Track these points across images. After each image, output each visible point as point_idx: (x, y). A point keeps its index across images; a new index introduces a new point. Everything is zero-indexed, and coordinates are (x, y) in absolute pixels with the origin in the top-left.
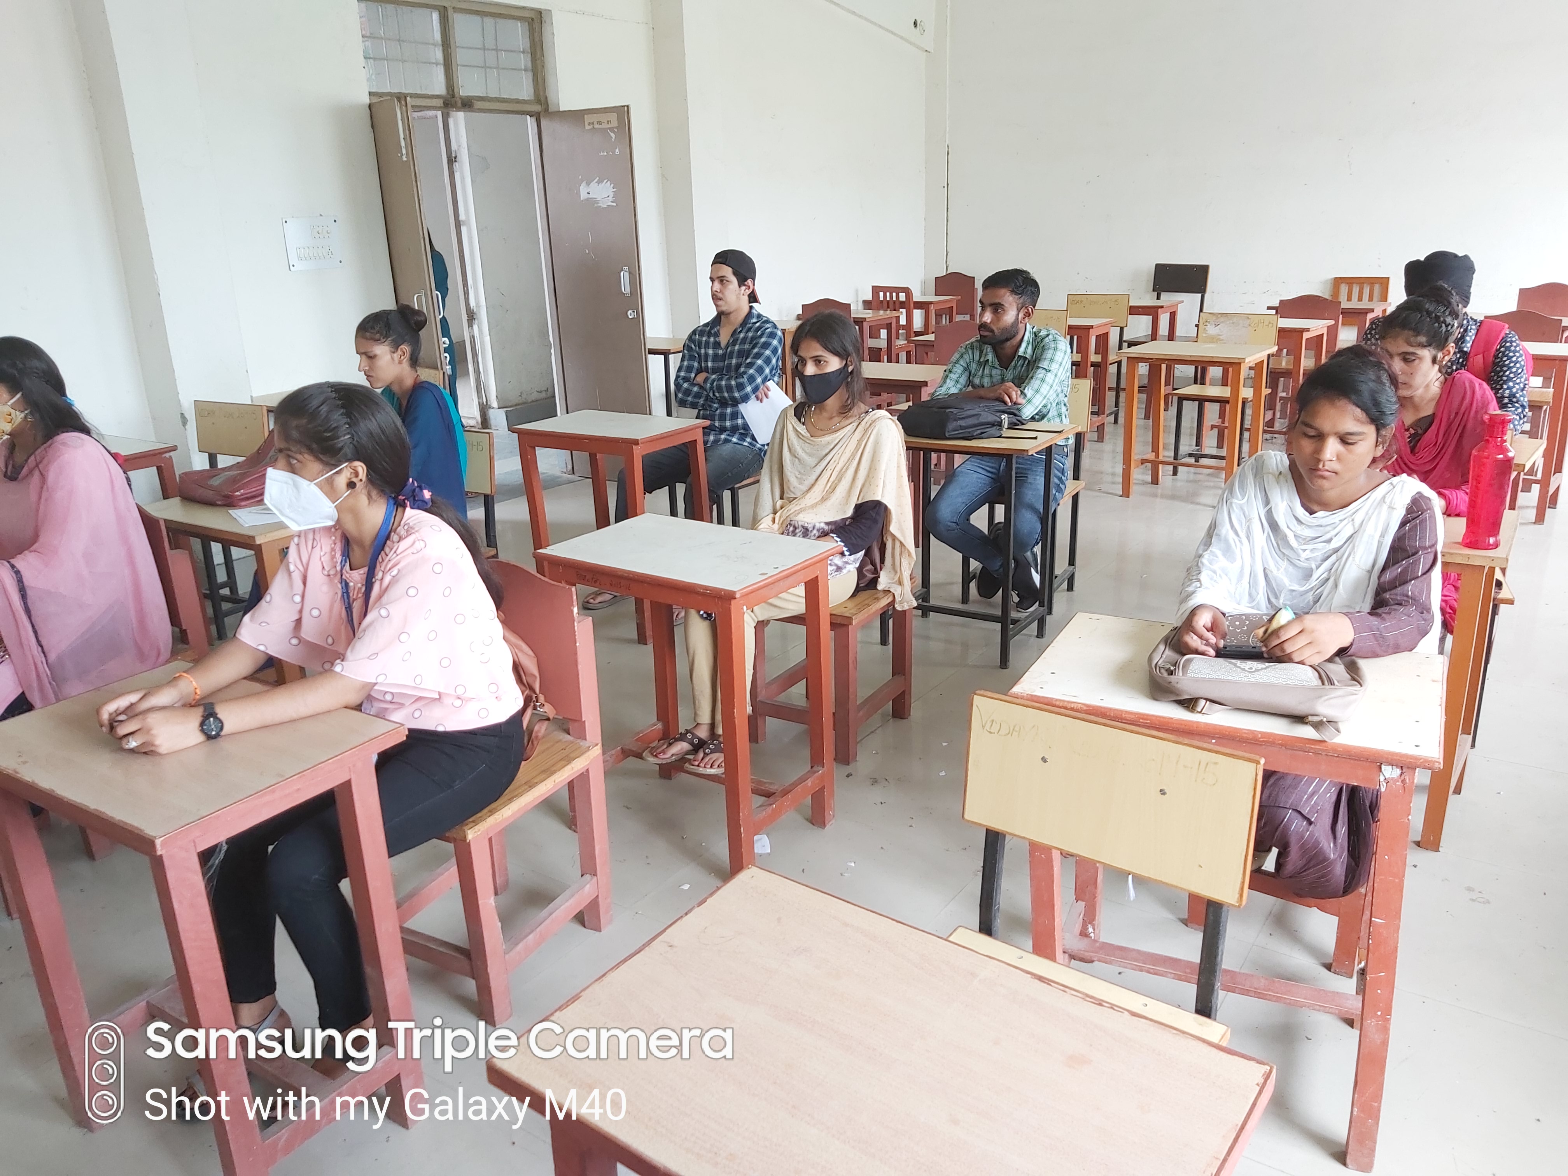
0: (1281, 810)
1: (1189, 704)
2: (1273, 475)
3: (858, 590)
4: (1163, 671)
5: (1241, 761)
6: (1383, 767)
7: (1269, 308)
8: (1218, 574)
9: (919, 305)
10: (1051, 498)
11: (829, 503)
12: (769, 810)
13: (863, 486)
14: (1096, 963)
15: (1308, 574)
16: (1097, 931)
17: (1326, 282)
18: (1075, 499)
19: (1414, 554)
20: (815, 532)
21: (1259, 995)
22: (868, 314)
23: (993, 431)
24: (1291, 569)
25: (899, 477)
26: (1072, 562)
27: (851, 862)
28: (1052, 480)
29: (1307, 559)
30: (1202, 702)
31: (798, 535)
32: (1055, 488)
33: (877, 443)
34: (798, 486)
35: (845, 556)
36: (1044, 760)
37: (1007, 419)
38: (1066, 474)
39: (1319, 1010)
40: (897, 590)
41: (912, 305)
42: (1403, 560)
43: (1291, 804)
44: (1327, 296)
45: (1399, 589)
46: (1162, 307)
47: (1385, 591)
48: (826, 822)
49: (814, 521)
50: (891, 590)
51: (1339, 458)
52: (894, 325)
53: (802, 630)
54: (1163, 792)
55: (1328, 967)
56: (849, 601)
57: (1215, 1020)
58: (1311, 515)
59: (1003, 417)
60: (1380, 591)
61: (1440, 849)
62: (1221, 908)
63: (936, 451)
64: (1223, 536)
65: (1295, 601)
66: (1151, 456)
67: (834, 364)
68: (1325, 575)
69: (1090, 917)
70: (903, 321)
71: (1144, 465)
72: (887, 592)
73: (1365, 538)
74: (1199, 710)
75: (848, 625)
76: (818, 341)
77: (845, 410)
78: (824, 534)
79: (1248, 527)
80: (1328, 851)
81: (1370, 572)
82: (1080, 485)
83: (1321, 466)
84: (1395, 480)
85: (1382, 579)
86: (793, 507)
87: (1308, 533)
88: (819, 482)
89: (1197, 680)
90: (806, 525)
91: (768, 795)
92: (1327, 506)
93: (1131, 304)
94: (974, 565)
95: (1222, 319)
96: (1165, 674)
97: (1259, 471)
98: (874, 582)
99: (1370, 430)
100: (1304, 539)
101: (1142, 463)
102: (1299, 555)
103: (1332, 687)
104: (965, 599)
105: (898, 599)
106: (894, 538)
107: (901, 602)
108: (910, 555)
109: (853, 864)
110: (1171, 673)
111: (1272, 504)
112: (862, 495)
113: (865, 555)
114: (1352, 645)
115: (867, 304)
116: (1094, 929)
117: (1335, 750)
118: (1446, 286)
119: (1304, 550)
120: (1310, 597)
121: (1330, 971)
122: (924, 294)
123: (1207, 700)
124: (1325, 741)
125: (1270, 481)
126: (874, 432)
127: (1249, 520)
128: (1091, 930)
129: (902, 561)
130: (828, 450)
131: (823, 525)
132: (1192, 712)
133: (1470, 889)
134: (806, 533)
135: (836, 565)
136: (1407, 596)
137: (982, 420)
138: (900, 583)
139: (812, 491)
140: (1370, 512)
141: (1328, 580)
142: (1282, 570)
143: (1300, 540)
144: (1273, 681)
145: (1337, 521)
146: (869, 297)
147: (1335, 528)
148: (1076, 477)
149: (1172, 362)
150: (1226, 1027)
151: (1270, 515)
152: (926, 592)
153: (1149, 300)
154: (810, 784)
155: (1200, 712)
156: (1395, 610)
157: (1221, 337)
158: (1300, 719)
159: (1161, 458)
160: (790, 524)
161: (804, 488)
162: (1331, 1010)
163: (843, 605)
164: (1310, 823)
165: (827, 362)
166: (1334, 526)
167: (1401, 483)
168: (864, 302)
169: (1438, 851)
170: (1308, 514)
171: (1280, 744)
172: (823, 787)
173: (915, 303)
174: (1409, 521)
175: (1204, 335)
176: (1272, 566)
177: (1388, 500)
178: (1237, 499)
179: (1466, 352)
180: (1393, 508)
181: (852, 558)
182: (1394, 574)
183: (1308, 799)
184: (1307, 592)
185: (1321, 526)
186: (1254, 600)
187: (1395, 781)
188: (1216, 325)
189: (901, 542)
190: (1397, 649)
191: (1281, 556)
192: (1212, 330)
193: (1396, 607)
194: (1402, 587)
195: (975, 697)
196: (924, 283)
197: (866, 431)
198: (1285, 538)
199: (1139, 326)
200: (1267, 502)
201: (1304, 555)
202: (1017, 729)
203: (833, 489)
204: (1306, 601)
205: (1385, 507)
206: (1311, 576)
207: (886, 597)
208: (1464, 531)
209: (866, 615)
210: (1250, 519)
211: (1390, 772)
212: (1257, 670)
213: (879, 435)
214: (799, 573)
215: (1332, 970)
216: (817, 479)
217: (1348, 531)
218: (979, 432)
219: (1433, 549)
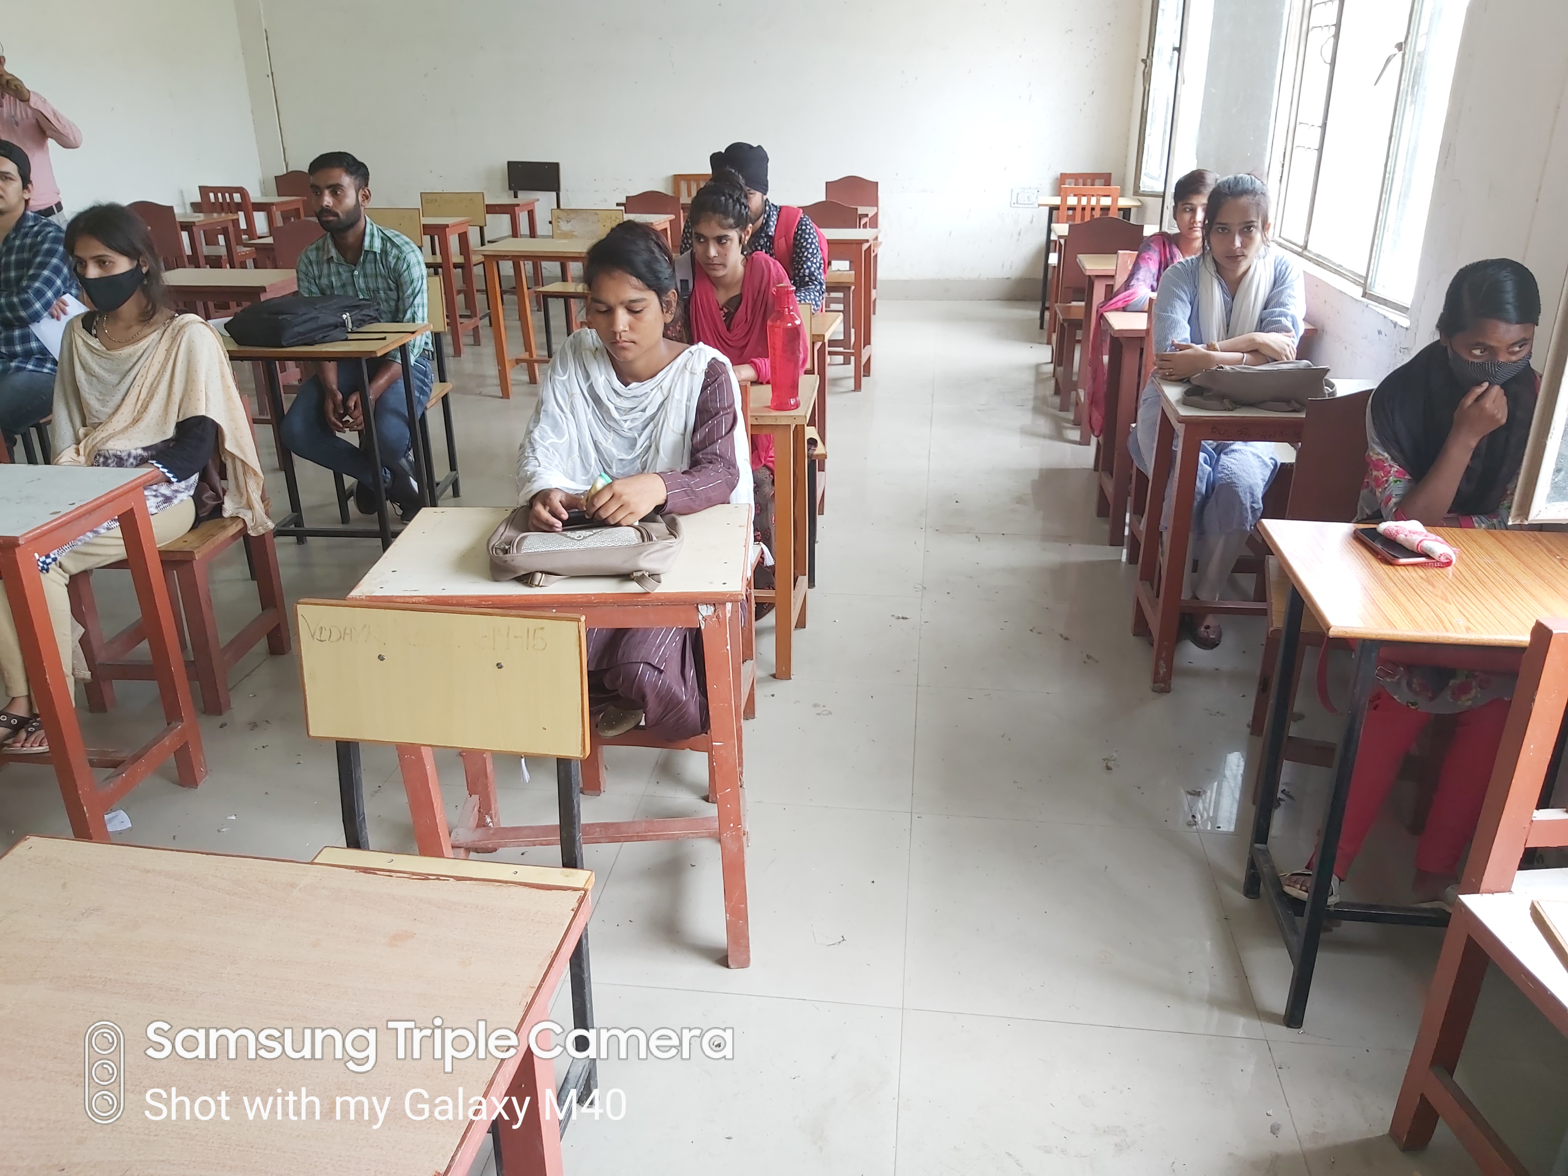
0: (634, 665)
1: (527, 579)
2: (591, 351)
3: (198, 521)
4: (499, 551)
5: (564, 622)
6: (699, 607)
7: (618, 205)
8: (551, 451)
9: (259, 207)
10: (415, 402)
11: (142, 425)
12: (119, 780)
13: (182, 401)
14: (500, 850)
15: (633, 443)
16: (495, 820)
17: (667, 178)
18: (445, 400)
19: (716, 414)
20: (131, 460)
21: (642, 838)
22: (199, 218)
23: (336, 333)
24: (617, 439)
25: (226, 388)
26: (453, 467)
27: (231, 816)
28: (412, 382)
29: (630, 429)
30: (539, 575)
31: (112, 465)
32: (418, 391)
33: (190, 352)
34: (102, 409)
35: (173, 483)
36: (381, 658)
37: (349, 318)
38: (430, 377)
39: (693, 838)
40: (247, 516)
41: (250, 207)
42: (708, 421)
43: (642, 657)
44: (670, 193)
45: (709, 448)
46: (518, 205)
47: (698, 451)
48: (198, 781)
49: (128, 448)
50: (241, 516)
51: (631, 328)
52: (231, 229)
53: (127, 574)
54: (499, 666)
55: (706, 799)
56: (189, 534)
57: (582, 868)
58: (626, 386)
59: (344, 316)
60: (694, 451)
61: (792, 677)
62: (570, 764)
63: (279, 359)
64: (550, 412)
65: (626, 469)
66: (525, 356)
67: (122, 265)
68: (647, 443)
69: (485, 808)
70: (243, 225)
71: (519, 366)
72: (235, 518)
73: (675, 404)
74: (537, 584)
75: (192, 561)
76: (99, 239)
77: (146, 317)
78: (142, 462)
79: (572, 403)
80: (680, 695)
81: (684, 435)
82: (447, 387)
83: (618, 338)
84: (693, 348)
85: (694, 441)
86: (99, 435)
87: (627, 404)
88: (126, 402)
89: (530, 555)
90: (119, 453)
91: (115, 764)
92: (640, 379)
93: (487, 202)
94: (349, 481)
95: (572, 216)
96: (501, 554)
97: (577, 349)
98: (218, 510)
99: (651, 297)
100: (624, 411)
101: (517, 364)
102: (621, 427)
103: (651, 542)
104: (345, 517)
105: (250, 524)
106: (233, 457)
107: (255, 528)
108: (255, 474)
109: (234, 818)
110: (506, 552)
111: (593, 379)
112: (181, 411)
113: (201, 479)
114: (666, 501)
115: (196, 207)
116: (491, 818)
117: (657, 599)
118: (733, 171)
119: (626, 421)
120: (638, 464)
121: (708, 802)
122: (264, 194)
123: (542, 572)
124: (649, 593)
125: (588, 357)
126: (185, 339)
127: (571, 396)
128: (489, 820)
129: (248, 481)
130: (131, 364)
131: (140, 452)
132: (532, 587)
133: (815, 706)
134: (120, 462)
135: (163, 495)
136: (716, 454)
137: (320, 323)
138: (250, 507)
139: (120, 412)
140: (676, 379)
141: (650, 447)
142: (610, 441)
143: (621, 412)
144: (598, 545)
145: (648, 390)
146: (198, 199)
147: (647, 397)
148: (442, 379)
149: (537, 259)
150: (590, 872)
151: (591, 388)
152: (298, 516)
153: (506, 199)
154: (167, 743)
155: (538, 586)
156: (705, 467)
157: (575, 233)
158: (626, 577)
159: (535, 357)
160: (100, 455)
161: (109, 410)
162: (702, 835)
163: (182, 539)
164: (661, 672)
165: (113, 262)
166: (646, 395)
167: (698, 352)
168: (193, 204)
169: (790, 679)
170: (623, 386)
171: (611, 603)
172: (187, 742)
173: (254, 204)
174: (710, 385)
175: (559, 232)
176: (600, 438)
177: (689, 368)
178: (559, 375)
179: (771, 236)
180: (694, 374)
181: (183, 484)
182: (703, 434)
183: (656, 651)
184: (634, 460)
185: (637, 397)
186: (588, 473)
187: (710, 617)
188: (568, 222)
189: (242, 461)
190: (710, 503)
191: (608, 428)
192: (565, 227)
193: (707, 465)
194: (711, 447)
195: (298, 606)
196: (263, 184)
197: (174, 339)
198: (608, 411)
199: (499, 225)
200: (587, 377)
201: (626, 426)
202: (348, 631)
203: (145, 407)
204: (636, 468)
205: (687, 374)
206: (635, 445)
207: (234, 525)
208: (771, 396)
209: (212, 547)
210: (573, 395)
211: (706, 611)
212: (585, 538)
213: (190, 343)
214: (106, 506)
215: (710, 800)
216: (123, 399)
217: (659, 399)
218: (321, 336)
219: (732, 409)
